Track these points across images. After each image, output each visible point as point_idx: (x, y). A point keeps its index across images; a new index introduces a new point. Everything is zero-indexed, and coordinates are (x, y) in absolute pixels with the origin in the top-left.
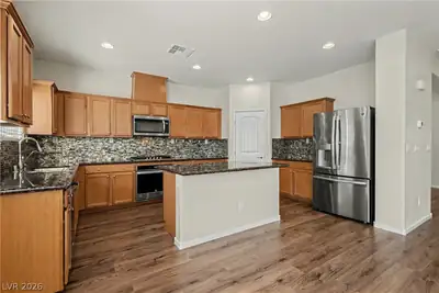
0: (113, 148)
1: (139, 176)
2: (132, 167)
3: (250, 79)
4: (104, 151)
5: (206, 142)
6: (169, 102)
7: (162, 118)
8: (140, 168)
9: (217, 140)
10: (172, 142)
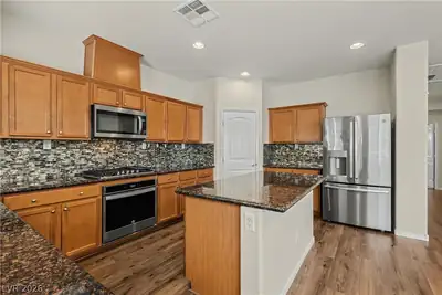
0: (51, 158)
1: (108, 202)
2: (96, 189)
3: (245, 74)
4: (32, 164)
5: (183, 147)
6: (144, 89)
7: (137, 113)
8: (110, 190)
9: (195, 145)
10: (144, 146)
